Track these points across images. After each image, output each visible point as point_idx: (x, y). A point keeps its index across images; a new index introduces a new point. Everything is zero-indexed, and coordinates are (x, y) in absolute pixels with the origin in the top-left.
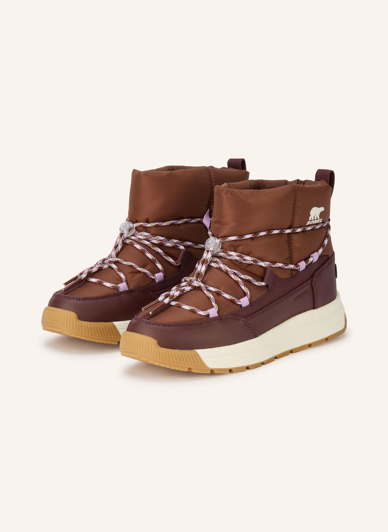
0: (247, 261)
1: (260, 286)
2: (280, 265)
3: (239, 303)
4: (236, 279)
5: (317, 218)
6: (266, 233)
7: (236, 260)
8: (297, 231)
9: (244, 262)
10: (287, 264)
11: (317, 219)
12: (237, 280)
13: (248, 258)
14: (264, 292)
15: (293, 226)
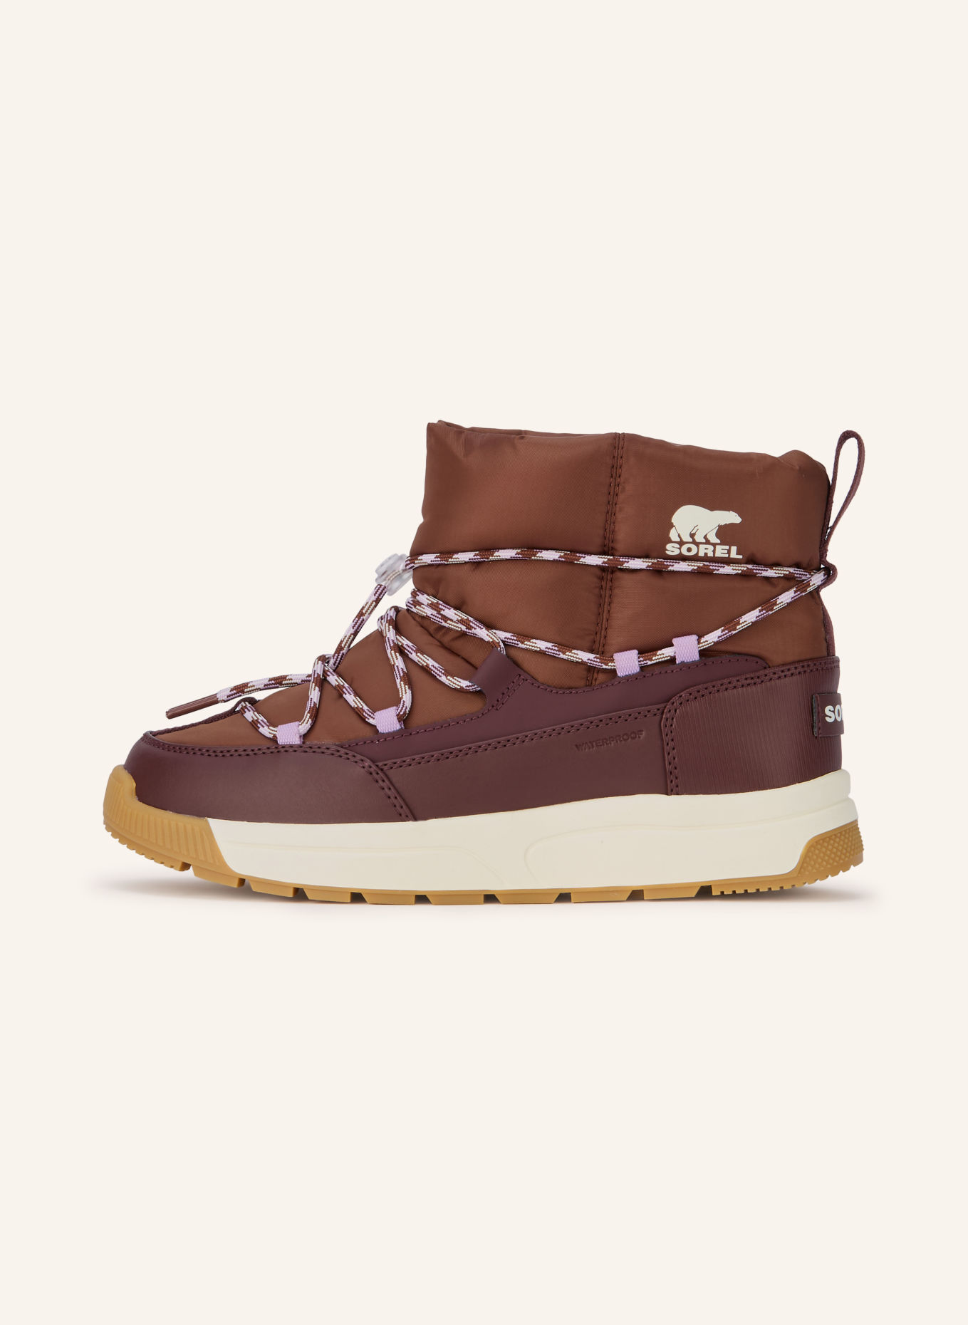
0: (451, 623)
1: (456, 689)
2: (542, 645)
3: (371, 721)
4: (423, 663)
5: (705, 537)
6: (517, 554)
7: (427, 618)
8: (626, 565)
9: (444, 624)
10: (565, 646)
11: (708, 542)
12: (425, 664)
13: (450, 613)
14: (475, 706)
15: (616, 550)
